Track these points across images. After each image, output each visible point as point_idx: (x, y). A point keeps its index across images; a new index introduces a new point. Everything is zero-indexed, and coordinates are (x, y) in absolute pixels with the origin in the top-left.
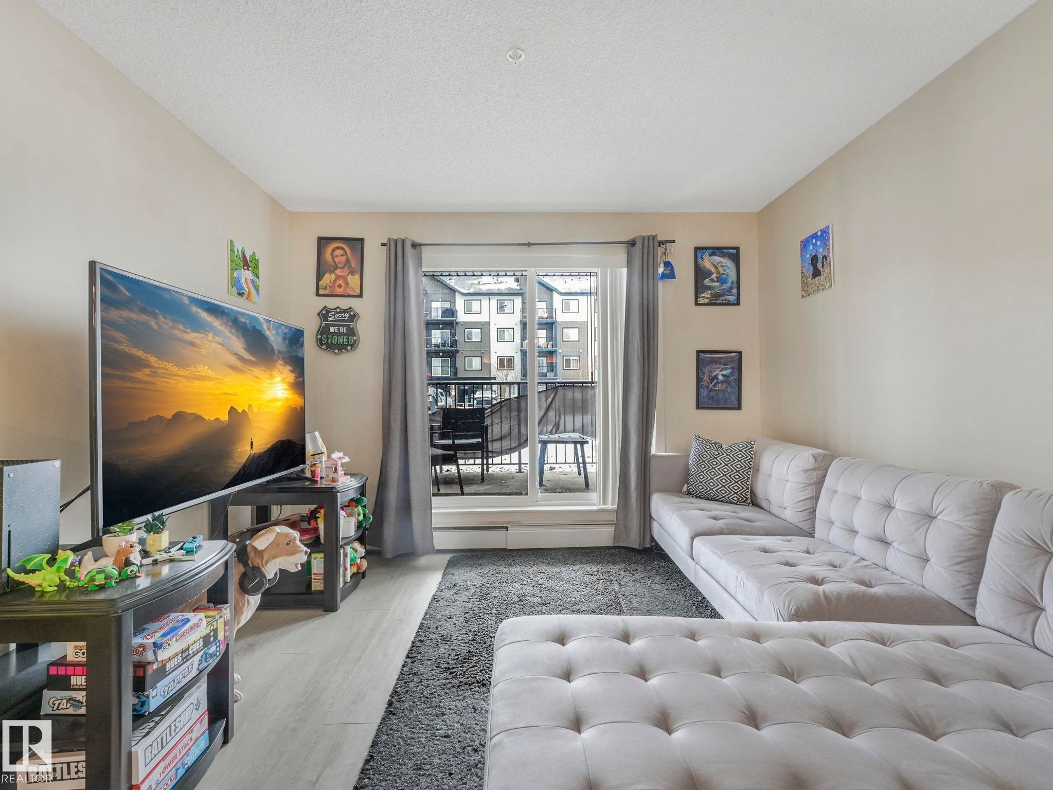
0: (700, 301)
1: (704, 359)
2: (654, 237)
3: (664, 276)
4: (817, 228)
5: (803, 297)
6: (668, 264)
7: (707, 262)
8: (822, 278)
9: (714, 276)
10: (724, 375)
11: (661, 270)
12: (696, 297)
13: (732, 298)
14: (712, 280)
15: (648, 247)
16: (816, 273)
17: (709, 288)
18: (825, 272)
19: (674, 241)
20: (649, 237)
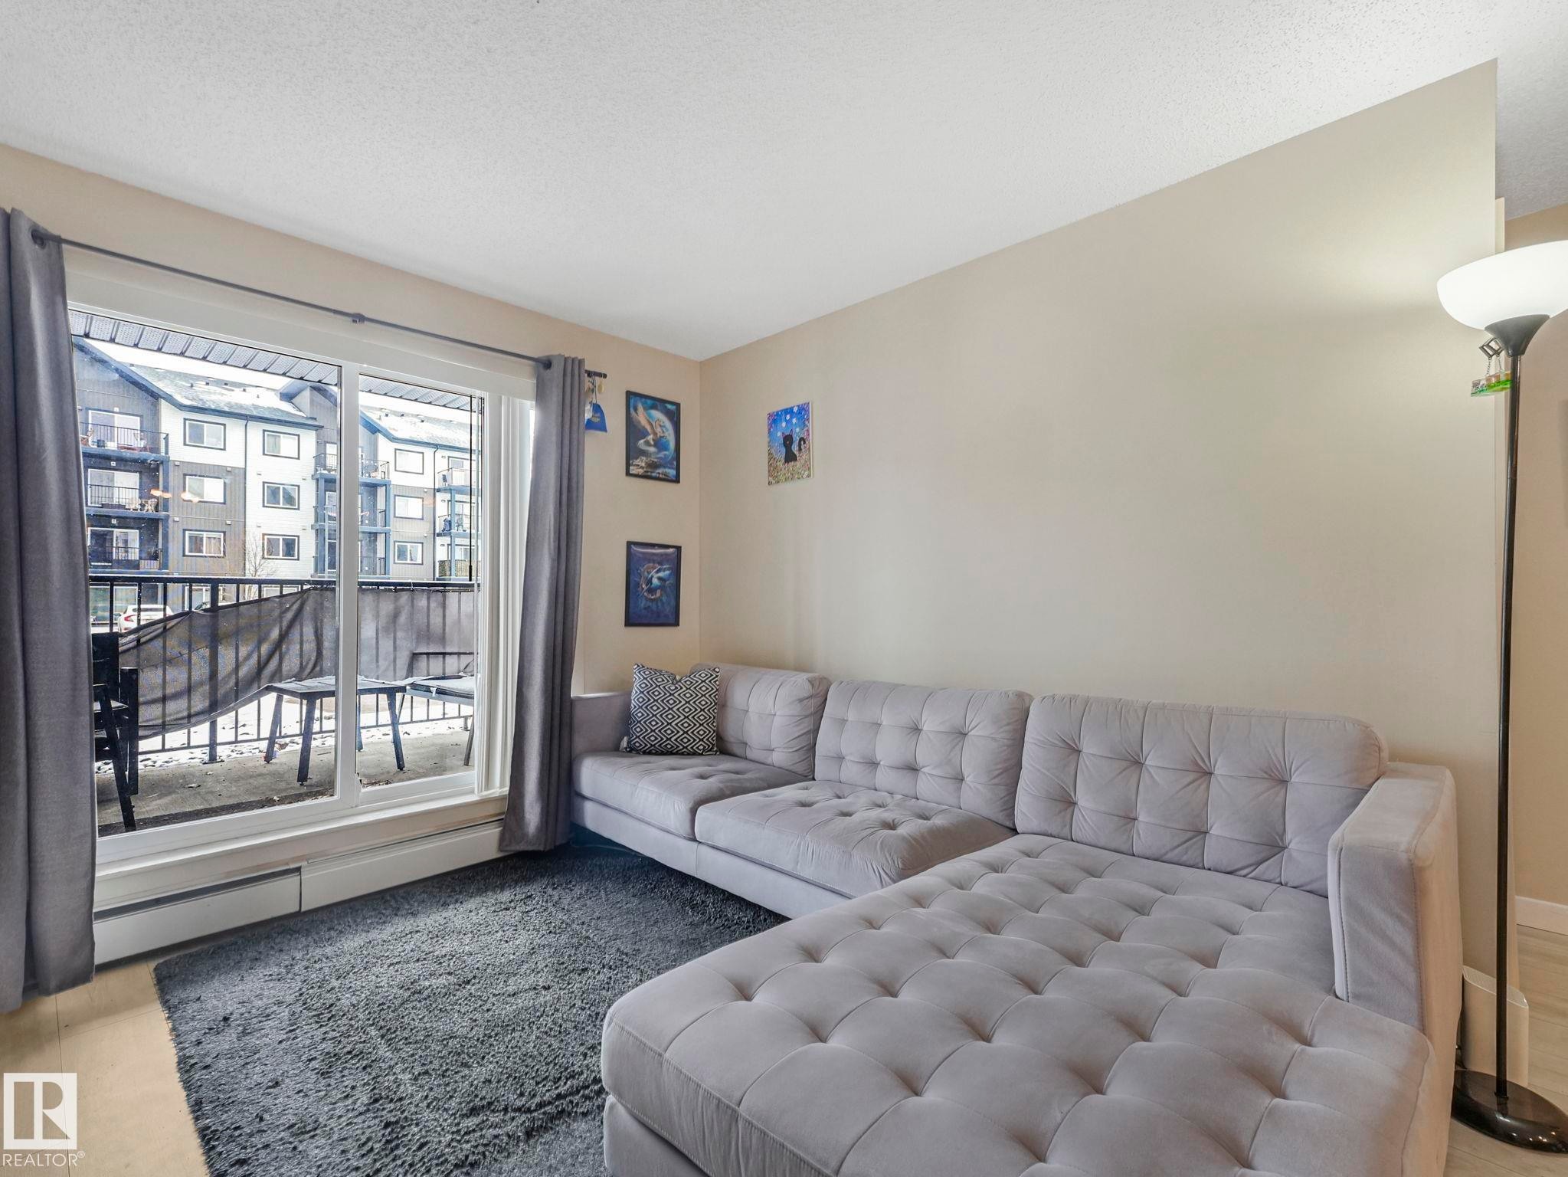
0: (633, 470)
1: (637, 556)
2: (581, 362)
3: (590, 425)
4: (794, 402)
5: (770, 483)
6: (597, 408)
8: (798, 464)
9: (650, 438)
10: (659, 579)
11: (588, 414)
12: (628, 465)
13: (672, 472)
14: (647, 443)
15: (573, 375)
16: (790, 457)
17: (643, 453)
18: (802, 458)
19: (605, 376)
20: (573, 360)
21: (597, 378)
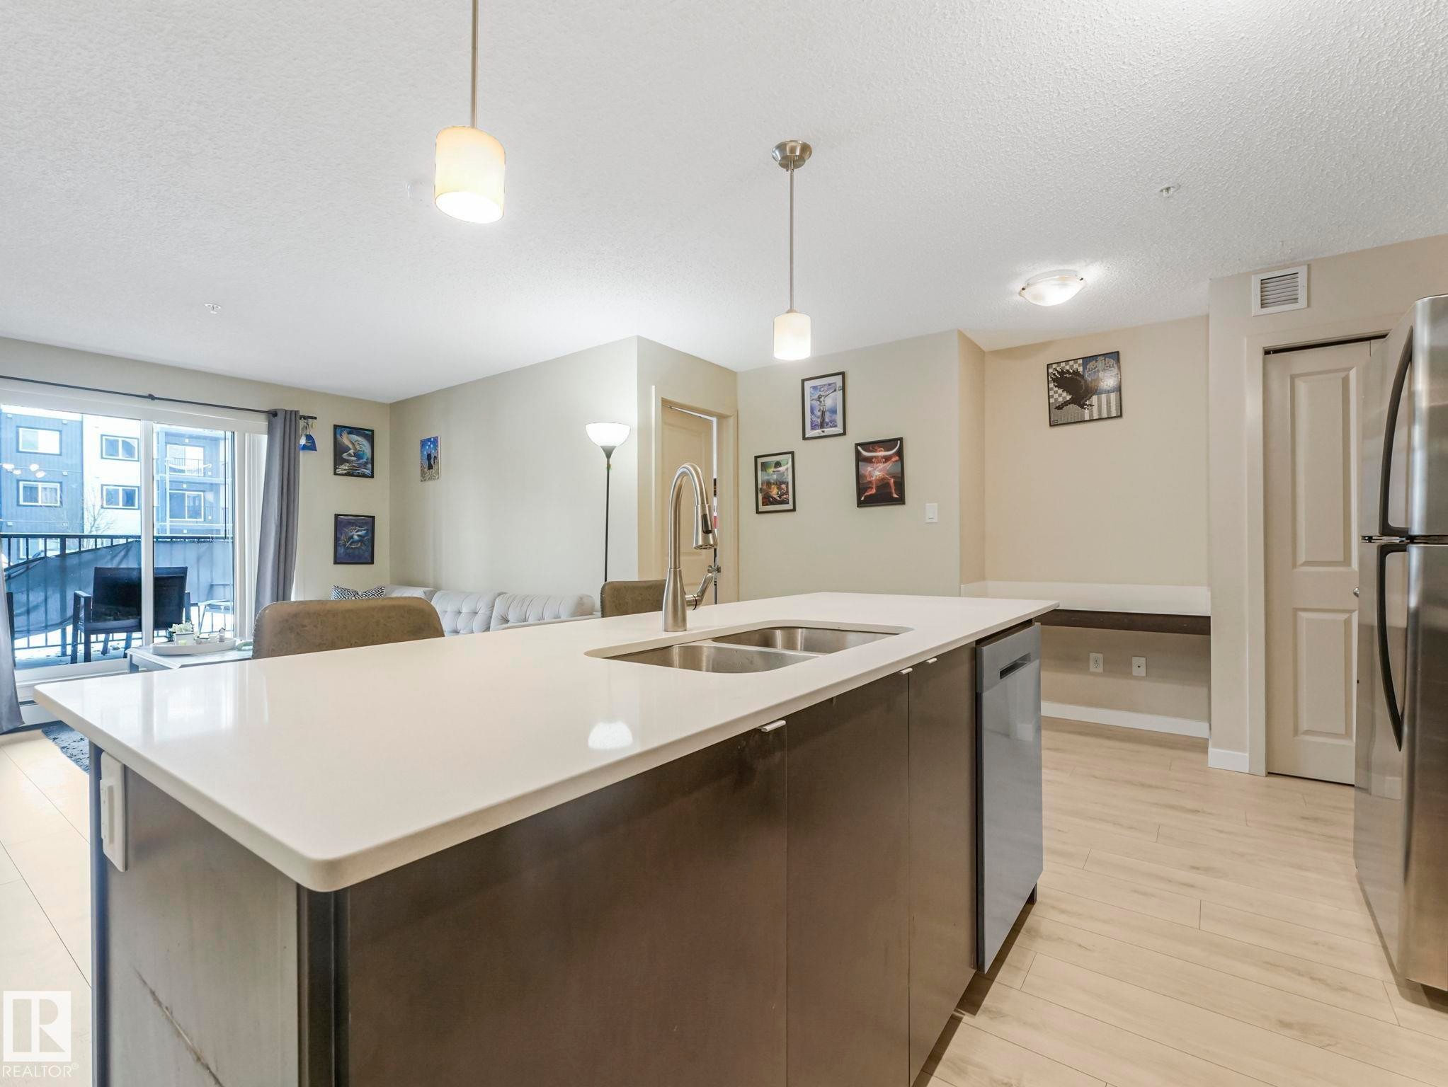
0: (339, 471)
1: (341, 523)
2: (297, 410)
3: (305, 448)
4: (432, 435)
5: (422, 481)
6: (309, 437)
7: (345, 439)
8: (433, 471)
9: (351, 452)
10: (358, 536)
11: (303, 441)
12: (335, 469)
13: (369, 472)
14: (349, 455)
15: (291, 419)
16: (430, 467)
17: (346, 461)
18: (437, 467)
19: (315, 418)
20: (291, 411)
21: (310, 420)
